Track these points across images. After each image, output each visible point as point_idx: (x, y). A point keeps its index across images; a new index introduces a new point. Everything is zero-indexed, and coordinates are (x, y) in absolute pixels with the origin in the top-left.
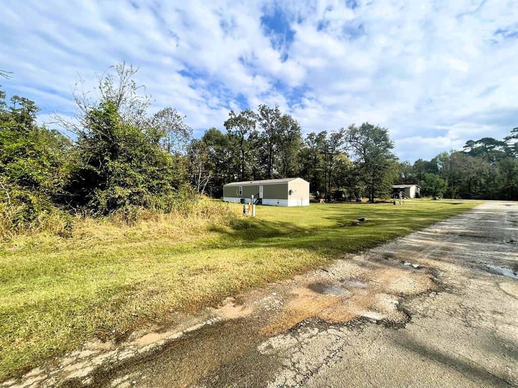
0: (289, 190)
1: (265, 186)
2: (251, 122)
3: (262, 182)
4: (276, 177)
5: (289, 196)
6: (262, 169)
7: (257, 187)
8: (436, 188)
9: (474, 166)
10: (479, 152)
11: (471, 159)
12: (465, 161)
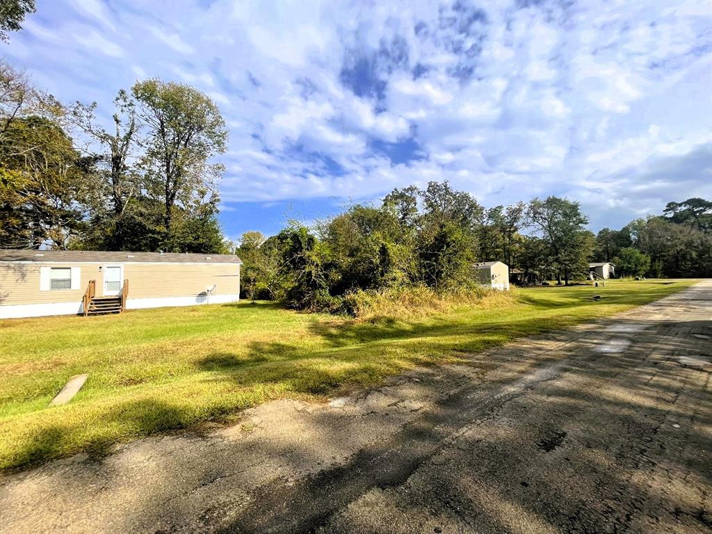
0: (492, 275)
5: (493, 281)
8: (636, 266)
9: (680, 236)
10: (687, 218)
11: (675, 227)
12: (667, 230)
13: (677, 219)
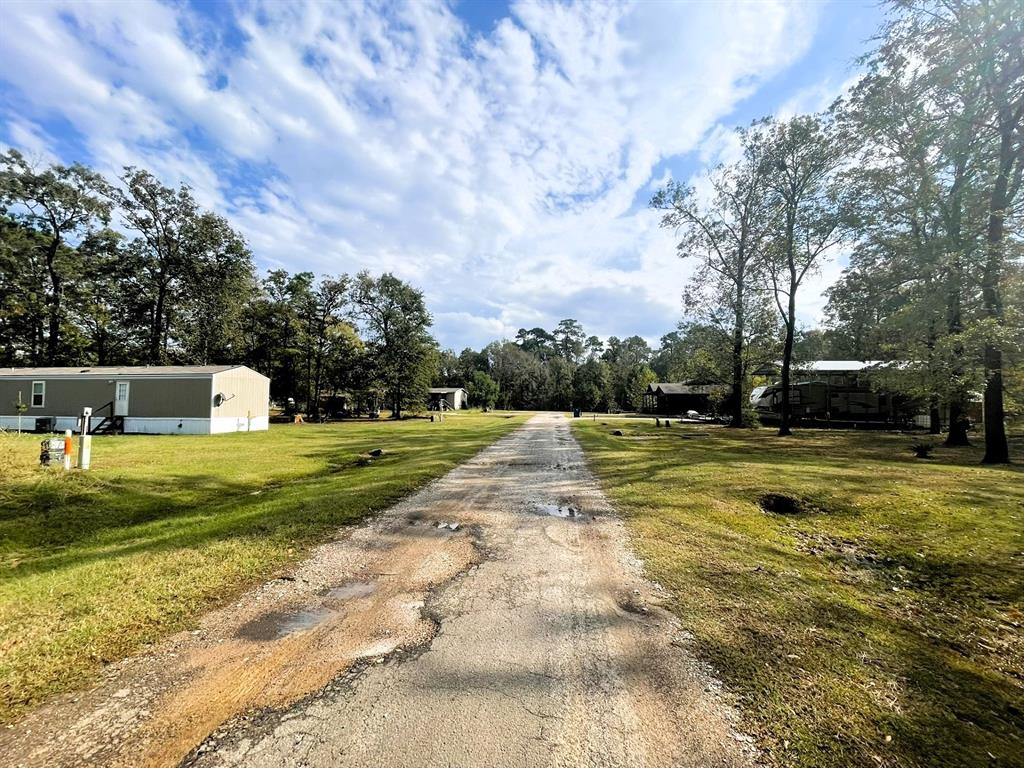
0: (214, 395)
1: (136, 384)
2: (91, 204)
3: (125, 370)
4: (176, 360)
5: (214, 410)
6: (129, 335)
7: (110, 385)
8: (487, 394)
9: (526, 364)
10: (531, 346)
11: (523, 354)
12: (517, 356)
13: (526, 347)
